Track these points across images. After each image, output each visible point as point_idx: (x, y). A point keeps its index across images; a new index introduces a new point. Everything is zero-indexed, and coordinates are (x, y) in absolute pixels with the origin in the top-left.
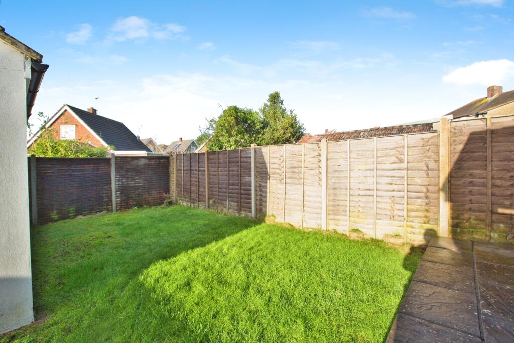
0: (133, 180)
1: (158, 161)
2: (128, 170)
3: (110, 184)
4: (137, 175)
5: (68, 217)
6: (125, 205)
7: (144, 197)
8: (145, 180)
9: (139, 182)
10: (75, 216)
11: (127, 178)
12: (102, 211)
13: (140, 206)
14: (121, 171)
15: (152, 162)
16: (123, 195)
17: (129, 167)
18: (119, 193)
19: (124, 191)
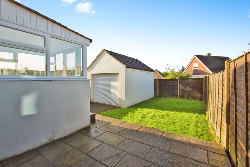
0: (186, 88)
1: (197, 80)
2: (184, 84)
3: (178, 88)
4: (188, 86)
5: (165, 97)
6: (182, 97)
7: (190, 95)
8: (191, 88)
9: (189, 88)
10: (167, 97)
11: (184, 87)
12: (174, 97)
13: (188, 98)
14: (182, 84)
15: (195, 81)
16: (182, 93)
17: (185, 82)
18: (180, 92)
19: (183, 91)
